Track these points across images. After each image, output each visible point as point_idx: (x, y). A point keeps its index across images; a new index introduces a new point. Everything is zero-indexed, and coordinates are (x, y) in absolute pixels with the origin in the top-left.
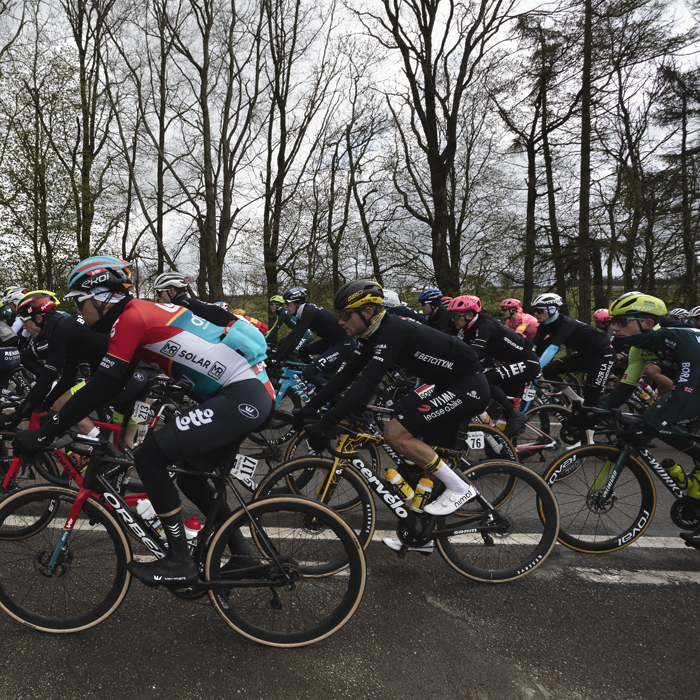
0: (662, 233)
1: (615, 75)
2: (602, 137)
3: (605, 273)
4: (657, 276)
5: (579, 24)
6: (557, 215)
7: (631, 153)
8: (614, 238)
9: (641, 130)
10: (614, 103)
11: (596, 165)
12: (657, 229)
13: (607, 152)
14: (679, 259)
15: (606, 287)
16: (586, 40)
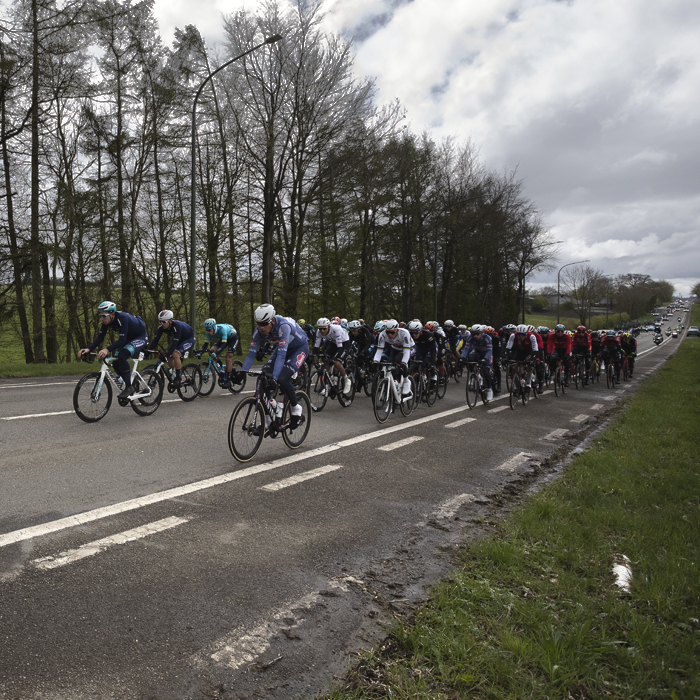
0: (89, 243)
1: (55, 102)
2: (46, 154)
3: (51, 275)
4: (86, 279)
5: (29, 49)
6: (15, 218)
7: (66, 172)
8: (57, 244)
9: (73, 154)
10: (54, 127)
11: (43, 177)
12: (85, 240)
13: (51, 167)
14: (100, 265)
15: (52, 287)
16: (34, 64)
